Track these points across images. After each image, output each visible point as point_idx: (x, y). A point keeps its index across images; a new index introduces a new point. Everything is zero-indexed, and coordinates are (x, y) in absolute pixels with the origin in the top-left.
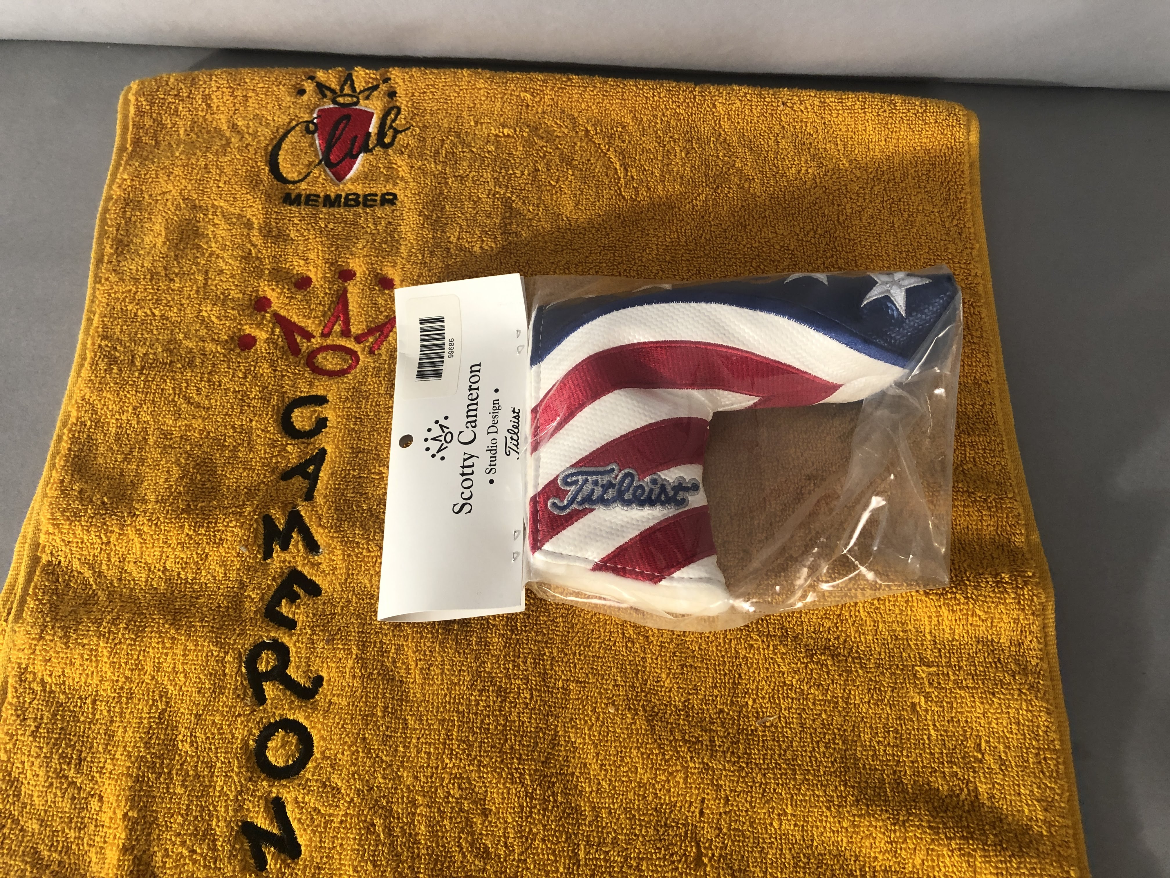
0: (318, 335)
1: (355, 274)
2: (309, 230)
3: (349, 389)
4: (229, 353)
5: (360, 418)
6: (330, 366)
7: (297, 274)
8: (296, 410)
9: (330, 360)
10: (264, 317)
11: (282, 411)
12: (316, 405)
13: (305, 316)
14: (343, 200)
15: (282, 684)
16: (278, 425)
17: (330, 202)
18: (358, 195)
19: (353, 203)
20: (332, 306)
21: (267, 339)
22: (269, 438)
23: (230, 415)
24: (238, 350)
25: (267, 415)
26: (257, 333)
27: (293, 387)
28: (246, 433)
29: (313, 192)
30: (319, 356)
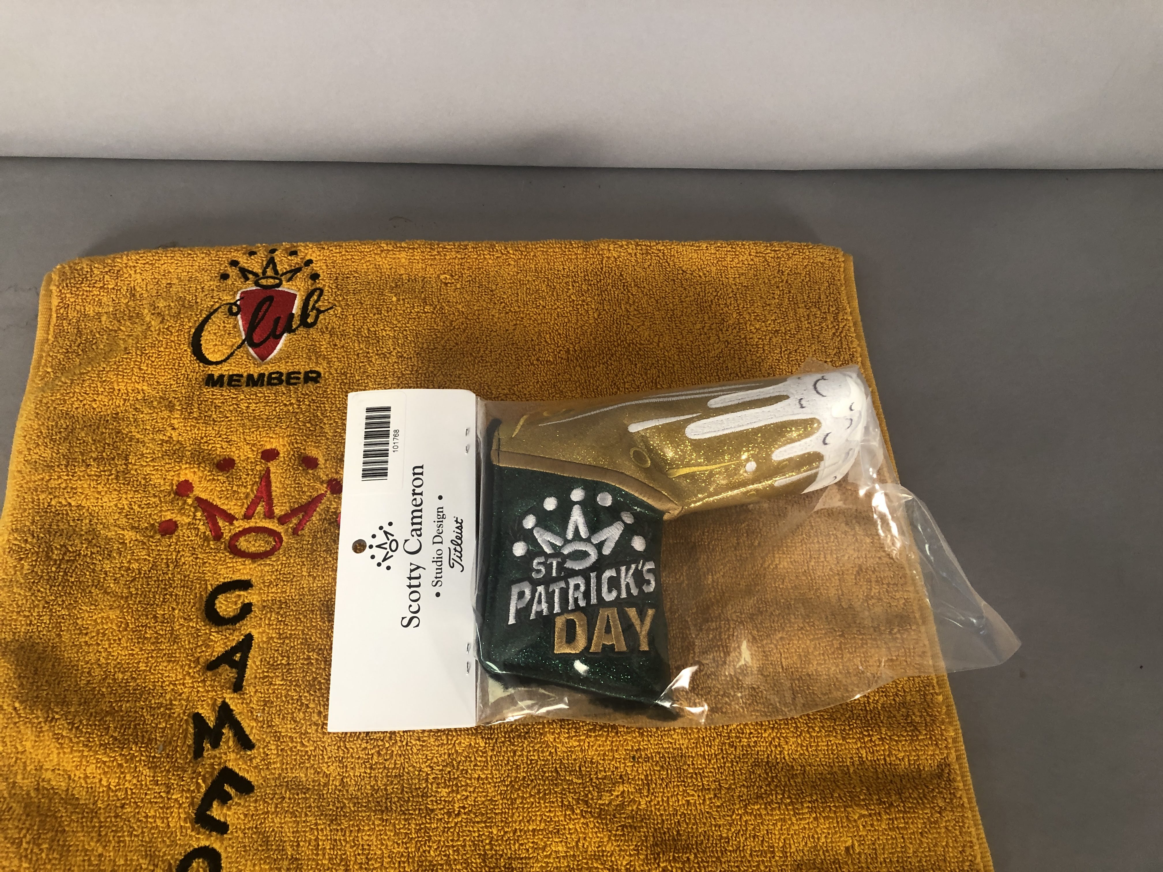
0: (241, 517)
1: (278, 453)
2: (231, 411)
3: (272, 571)
4: (149, 540)
5: (285, 603)
6: (254, 549)
7: (220, 456)
9: (253, 543)
10: (185, 503)
11: (205, 600)
13: (227, 498)
14: (266, 379)
17: (252, 381)
18: (281, 374)
20: (255, 488)
21: (189, 524)
22: (193, 627)
23: (152, 605)
24: (158, 536)
25: (189, 603)
26: (178, 518)
27: (215, 573)
28: (168, 622)
29: (235, 373)
30: (242, 539)
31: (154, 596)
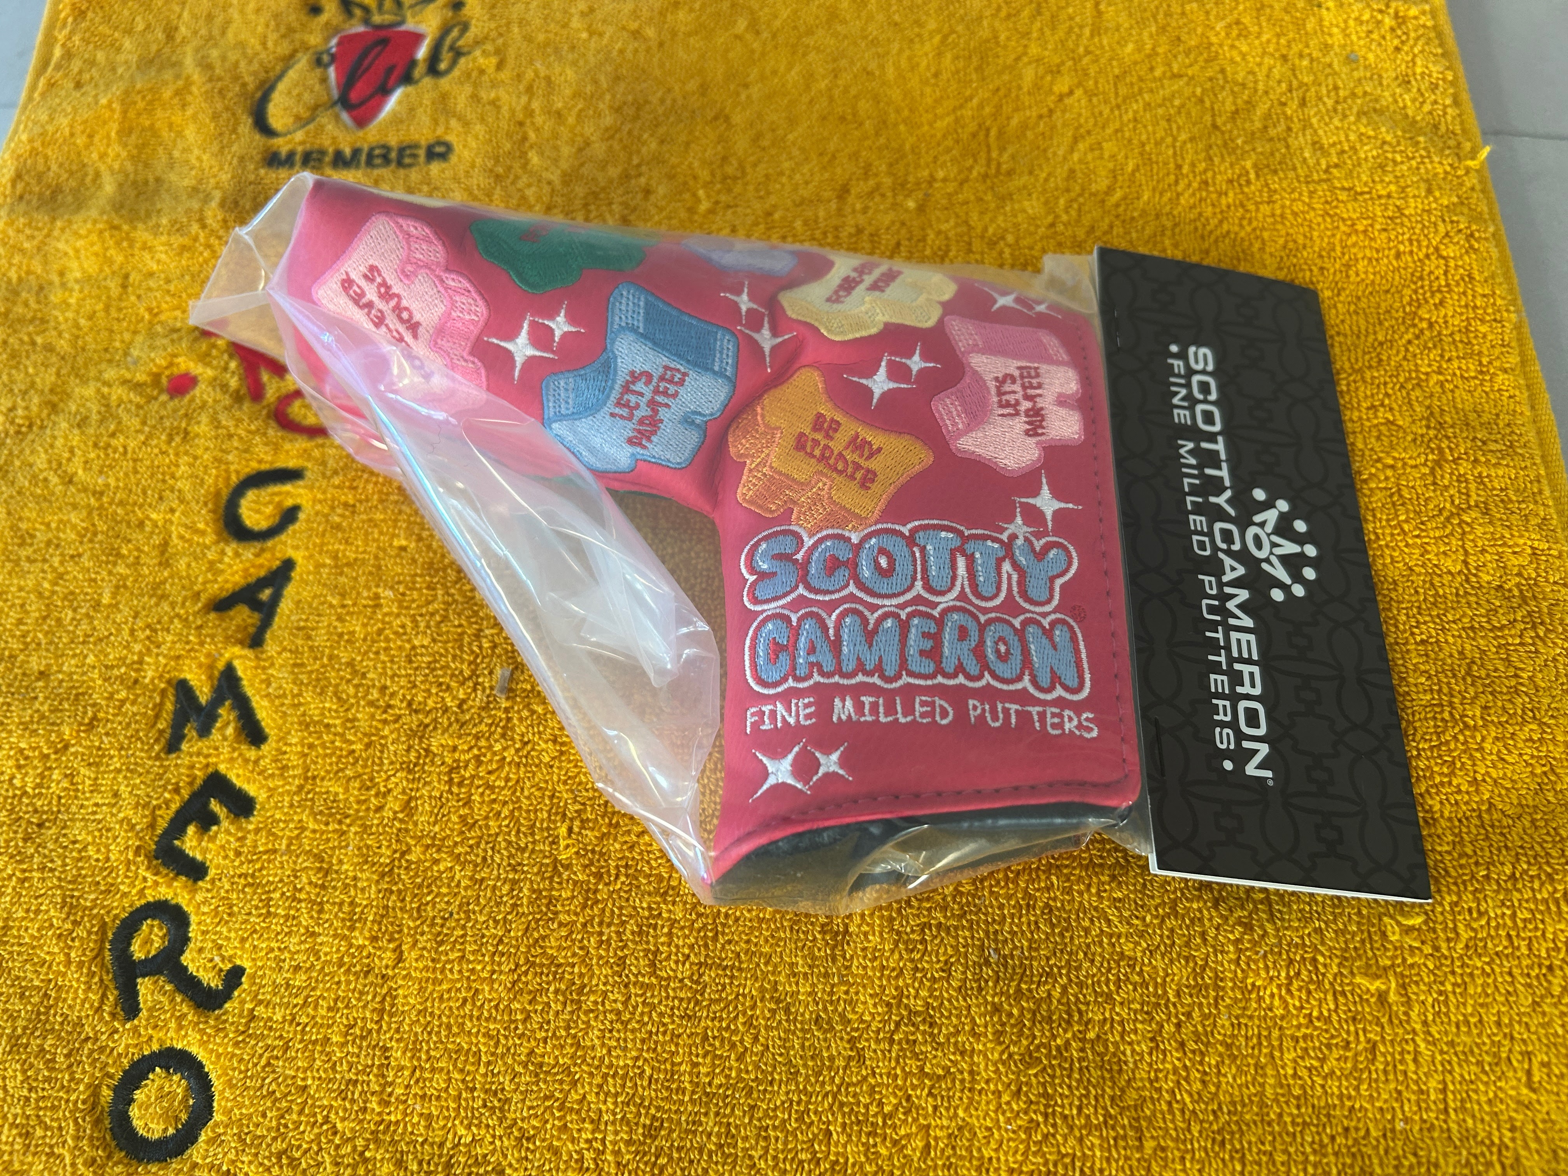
8: (249, 494)
12: (282, 483)
15: (170, 982)
16: (216, 521)
19: (379, 161)
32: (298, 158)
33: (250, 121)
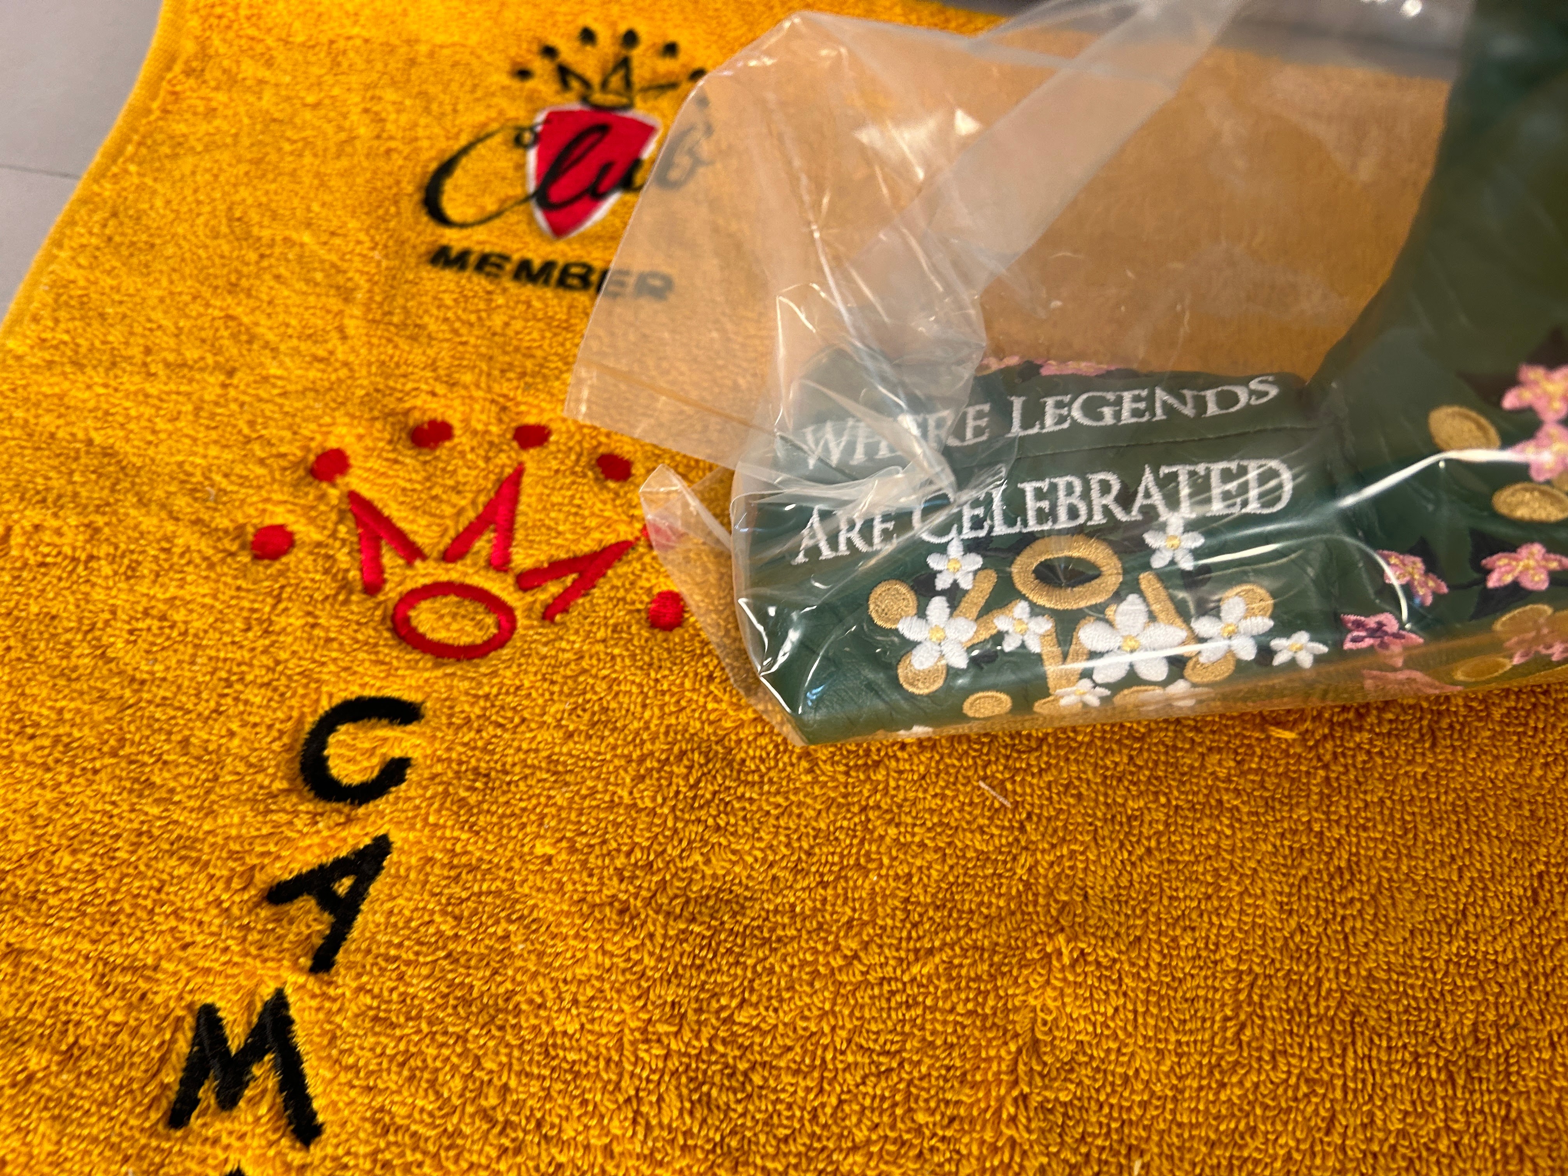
0: (435, 554)
1: (548, 435)
2: (471, 325)
3: (476, 696)
4: (225, 561)
5: (487, 775)
6: (445, 635)
7: (424, 412)
8: (343, 728)
9: (447, 619)
10: (323, 495)
11: (308, 727)
12: (391, 722)
13: (416, 508)
14: (556, 274)
16: (291, 760)
17: (527, 272)
18: (589, 269)
19: (575, 282)
20: (482, 499)
21: (319, 545)
22: (261, 787)
23: (189, 712)
24: (245, 558)
25: (270, 727)
26: (300, 528)
27: (346, 669)
28: (210, 762)
29: (497, 250)
30: (425, 605)
31: (198, 695)
32: (473, 259)
33: (418, 197)
